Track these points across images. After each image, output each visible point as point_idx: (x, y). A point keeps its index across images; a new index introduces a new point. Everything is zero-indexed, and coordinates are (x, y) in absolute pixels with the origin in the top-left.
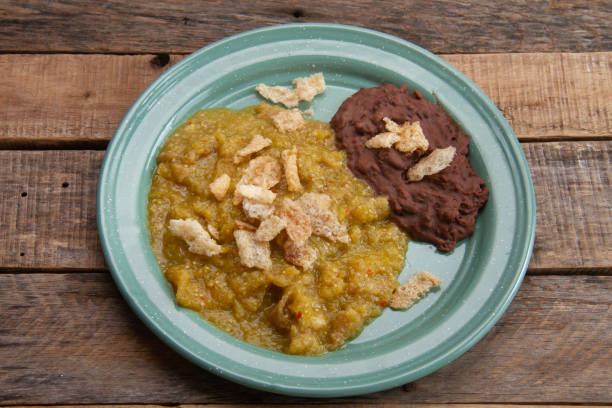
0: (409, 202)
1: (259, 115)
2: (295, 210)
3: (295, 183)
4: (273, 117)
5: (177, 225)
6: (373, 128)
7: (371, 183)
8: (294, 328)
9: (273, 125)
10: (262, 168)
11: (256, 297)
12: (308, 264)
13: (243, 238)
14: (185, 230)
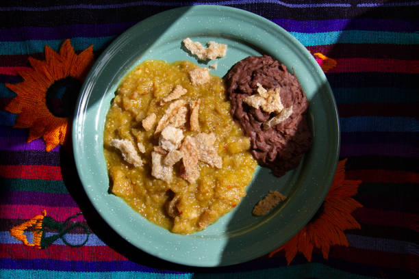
0: (262, 144)
1: (183, 69)
2: (191, 145)
3: (195, 125)
4: (191, 72)
5: (119, 143)
6: (250, 90)
7: (242, 126)
8: (177, 219)
9: (189, 78)
10: (177, 109)
11: (159, 195)
12: (193, 180)
13: (156, 158)
14: (123, 148)
